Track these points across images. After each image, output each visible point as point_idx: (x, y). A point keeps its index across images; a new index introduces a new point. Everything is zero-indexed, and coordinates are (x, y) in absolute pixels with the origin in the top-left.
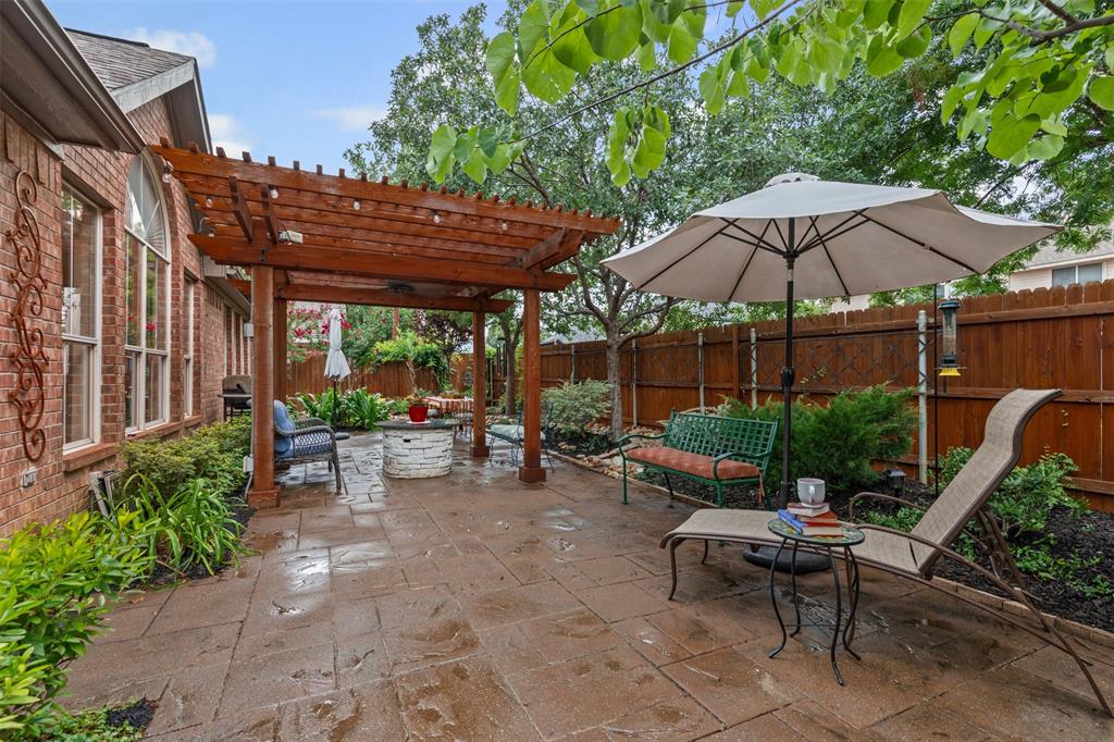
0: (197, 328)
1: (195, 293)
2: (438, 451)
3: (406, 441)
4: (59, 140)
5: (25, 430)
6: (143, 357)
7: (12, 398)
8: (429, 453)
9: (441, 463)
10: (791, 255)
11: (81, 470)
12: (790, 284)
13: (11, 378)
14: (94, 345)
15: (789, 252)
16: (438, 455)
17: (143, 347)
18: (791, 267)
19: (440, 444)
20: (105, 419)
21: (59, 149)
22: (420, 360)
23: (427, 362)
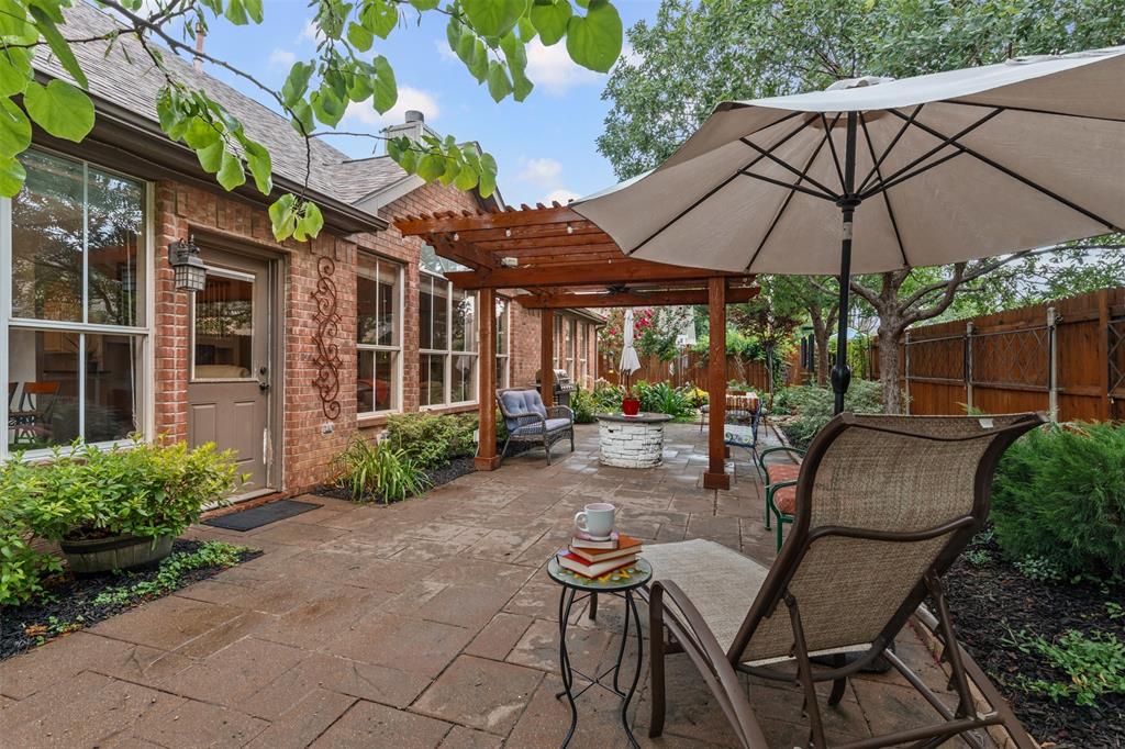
0: (512, 334)
1: (512, 308)
2: (638, 443)
3: (611, 431)
4: (351, 233)
5: (324, 401)
6: (450, 356)
7: (314, 384)
8: (629, 445)
9: (641, 456)
10: (849, 202)
11: (374, 427)
12: (847, 244)
13: (315, 372)
14: (399, 351)
15: (846, 196)
16: (637, 447)
17: (450, 351)
18: (848, 218)
19: (640, 437)
20: (406, 398)
21: (353, 238)
22: (749, 353)
23: (756, 355)
